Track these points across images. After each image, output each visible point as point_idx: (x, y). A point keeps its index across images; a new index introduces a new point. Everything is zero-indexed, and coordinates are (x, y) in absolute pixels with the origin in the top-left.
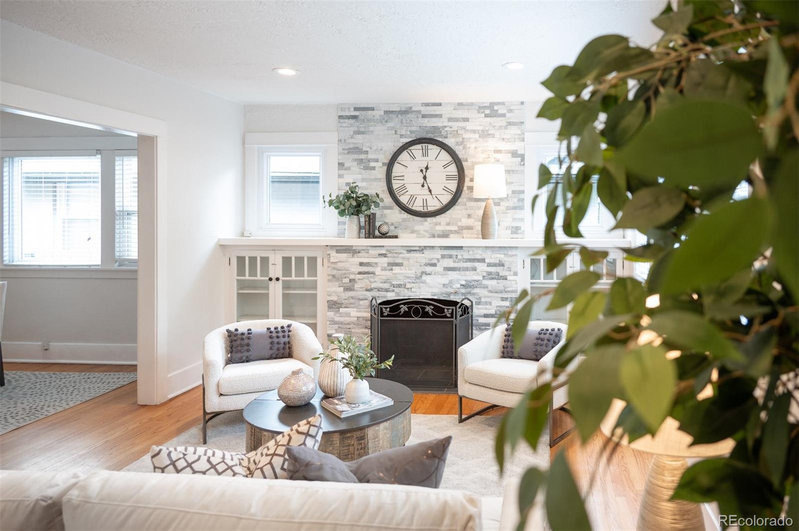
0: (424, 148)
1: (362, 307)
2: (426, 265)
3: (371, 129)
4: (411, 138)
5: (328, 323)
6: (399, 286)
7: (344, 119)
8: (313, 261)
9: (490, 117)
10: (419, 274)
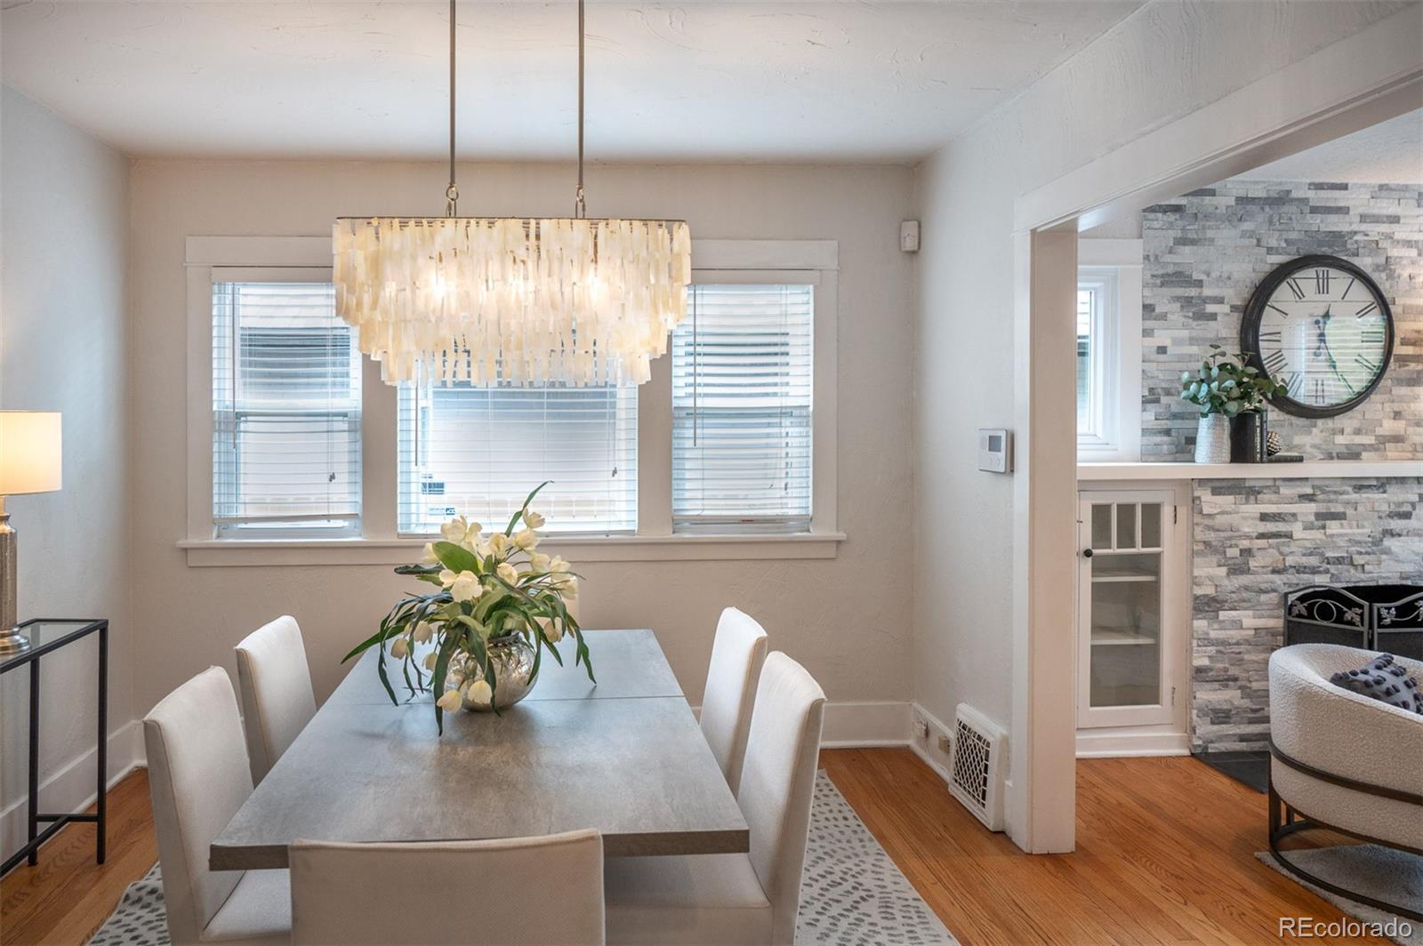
0: (1321, 276)
1: (1265, 607)
2: (1391, 515)
3: (1210, 234)
4: (1289, 254)
5: (1196, 642)
6: (1339, 561)
7: (1155, 212)
8: (1152, 511)
10: (1378, 536)
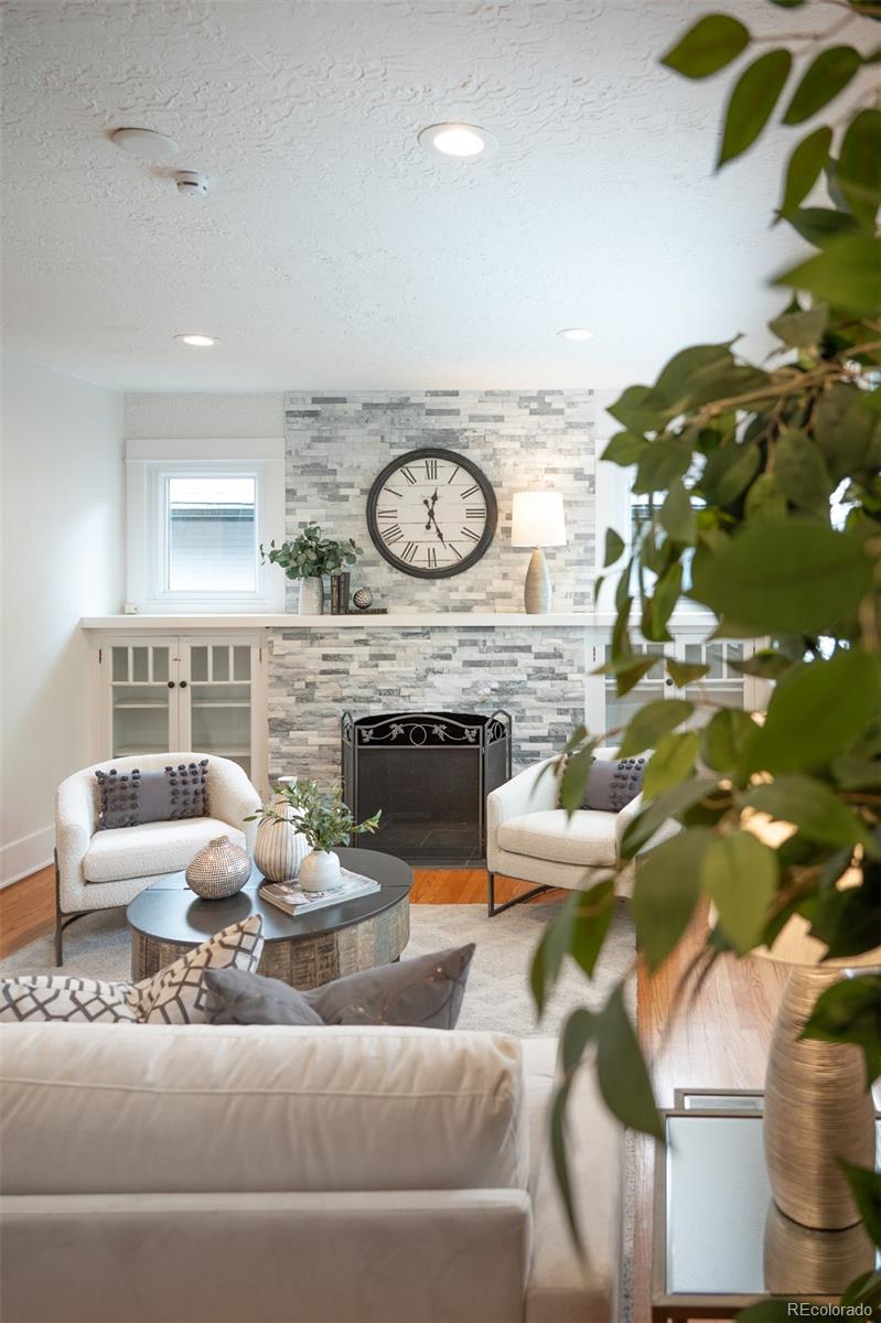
0: (430, 465)
1: (328, 728)
2: (435, 657)
3: (341, 433)
4: (409, 448)
5: (270, 755)
6: (389, 692)
7: (295, 416)
8: (243, 653)
9: (539, 414)
10: (423, 673)
